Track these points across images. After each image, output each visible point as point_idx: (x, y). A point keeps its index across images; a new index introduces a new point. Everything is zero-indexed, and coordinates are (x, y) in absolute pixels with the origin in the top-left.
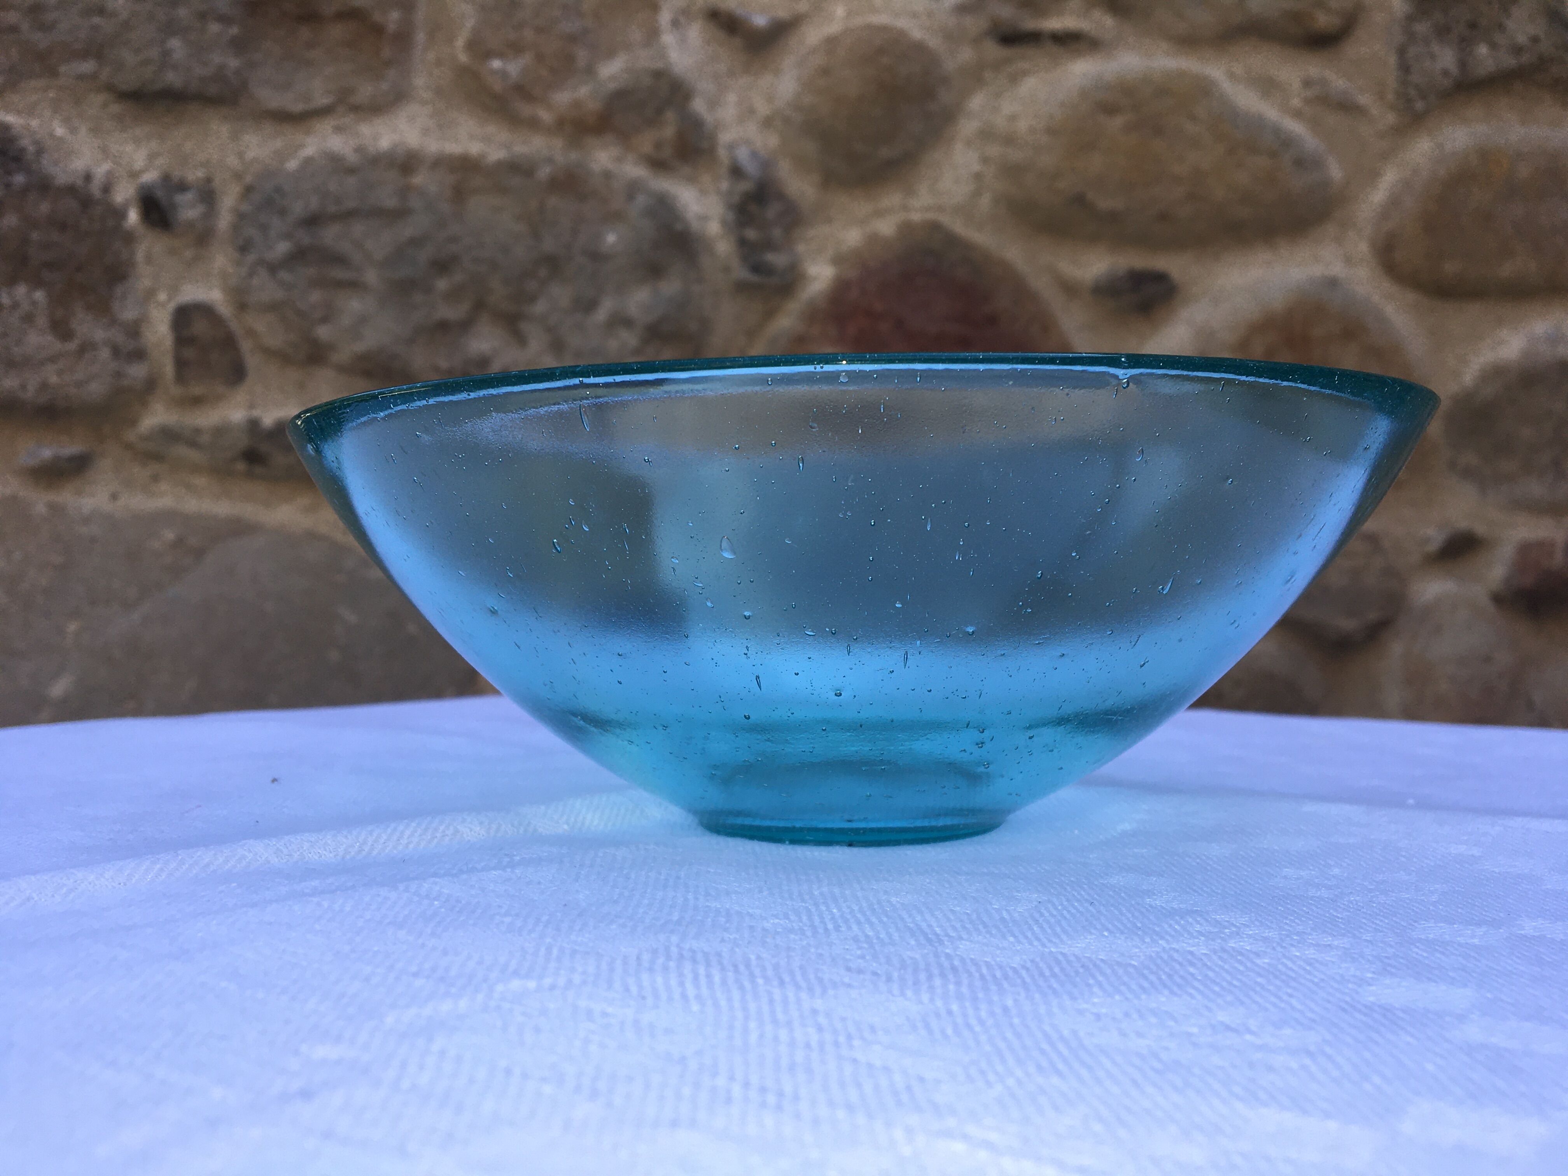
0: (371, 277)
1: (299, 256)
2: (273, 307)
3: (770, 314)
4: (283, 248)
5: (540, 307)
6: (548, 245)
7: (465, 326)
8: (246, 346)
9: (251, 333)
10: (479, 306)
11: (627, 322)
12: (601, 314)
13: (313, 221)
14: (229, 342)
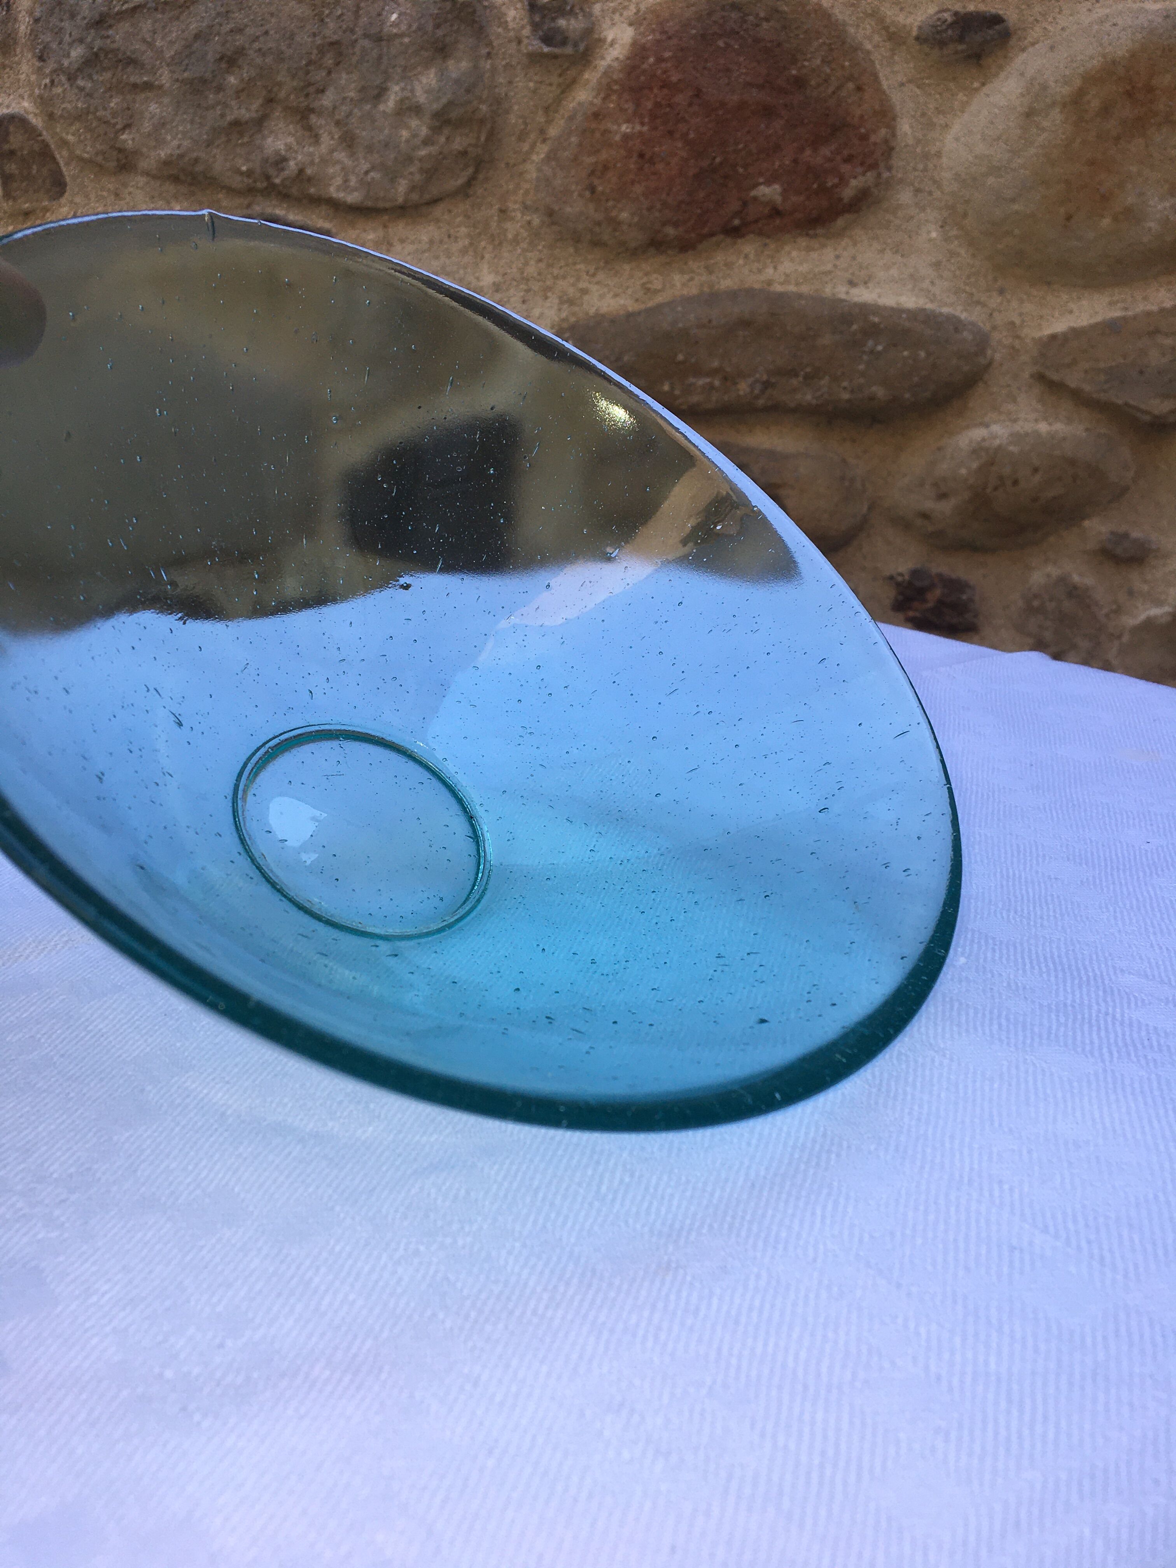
0: (165, 77)
1: (92, 61)
2: (79, 117)
3: (568, 87)
4: (77, 53)
5: (327, 100)
6: (332, 31)
7: (260, 122)
8: (61, 156)
9: (64, 143)
10: (270, 101)
11: (417, 110)
12: (390, 103)
13: (101, 22)
14: (45, 154)
